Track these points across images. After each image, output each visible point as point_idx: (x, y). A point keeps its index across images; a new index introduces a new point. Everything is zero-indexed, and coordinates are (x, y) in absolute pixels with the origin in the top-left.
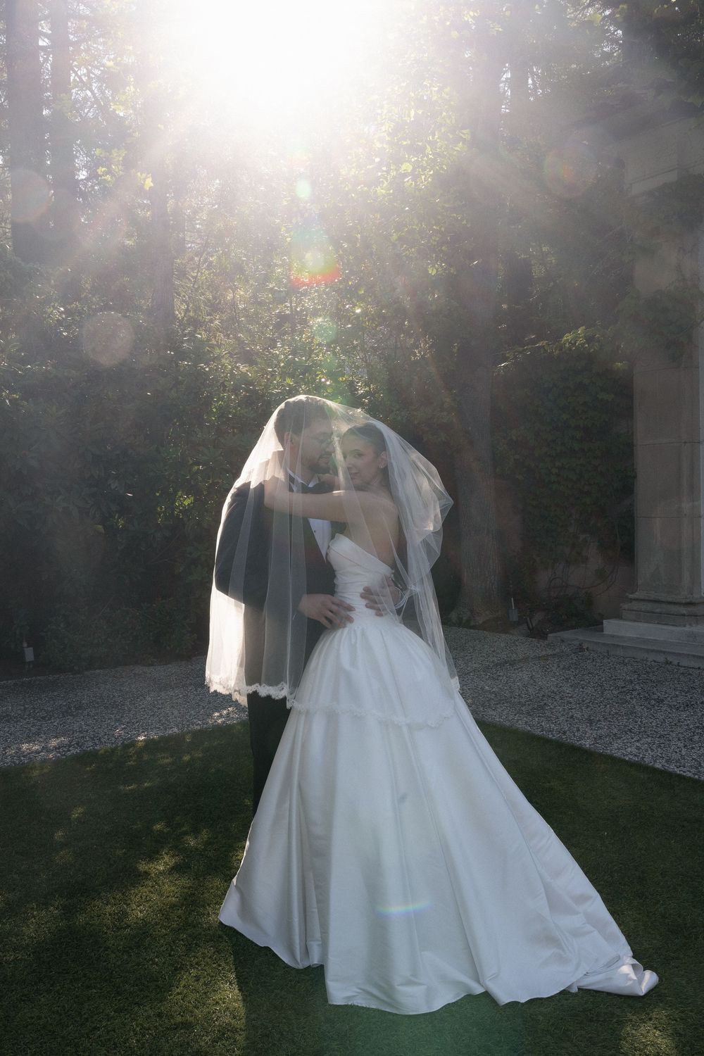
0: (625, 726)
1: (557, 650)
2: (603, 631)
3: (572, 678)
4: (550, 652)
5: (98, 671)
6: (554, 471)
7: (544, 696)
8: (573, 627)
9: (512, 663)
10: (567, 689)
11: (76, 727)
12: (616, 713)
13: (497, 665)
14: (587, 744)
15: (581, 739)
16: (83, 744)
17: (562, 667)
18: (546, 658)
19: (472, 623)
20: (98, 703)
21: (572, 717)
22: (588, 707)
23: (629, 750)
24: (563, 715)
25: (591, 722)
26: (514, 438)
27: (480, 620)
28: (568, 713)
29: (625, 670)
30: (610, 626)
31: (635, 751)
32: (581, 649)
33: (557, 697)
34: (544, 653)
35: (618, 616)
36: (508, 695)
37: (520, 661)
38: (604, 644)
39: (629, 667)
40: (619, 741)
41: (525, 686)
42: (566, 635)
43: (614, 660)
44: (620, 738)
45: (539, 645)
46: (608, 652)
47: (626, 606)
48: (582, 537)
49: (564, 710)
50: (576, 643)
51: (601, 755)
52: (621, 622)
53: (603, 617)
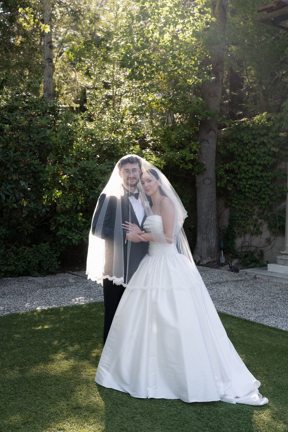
0: (272, 312)
1: (243, 278)
2: (267, 269)
3: (249, 291)
4: (240, 279)
5: (9, 278)
6: (247, 186)
7: (234, 298)
8: (252, 267)
9: (220, 283)
10: (246, 295)
11: (5, 302)
12: (268, 307)
13: (212, 284)
14: (252, 319)
15: (249, 317)
16: (10, 310)
17: (245, 286)
18: (237, 281)
19: (201, 263)
20: (13, 293)
21: (247, 308)
22: (255, 304)
23: (272, 322)
24: (242, 307)
25: (255, 310)
26: (227, 168)
27: (205, 262)
28: (245, 306)
29: (276, 288)
30: (271, 267)
31: (274, 322)
32: (255, 278)
33: (241, 299)
34: (236, 279)
35: (275, 262)
36: (217, 297)
37: (224, 282)
38: (268, 276)
39: (278, 287)
40: (267, 318)
41: (225, 294)
42: (249, 271)
43: (271, 284)
44: (268, 317)
45: (234, 275)
46: (269, 280)
47: (279, 257)
48: (260, 221)
49: (243, 305)
50: (254, 275)
51: (258, 324)
52: (277, 265)
53: (268, 263)
